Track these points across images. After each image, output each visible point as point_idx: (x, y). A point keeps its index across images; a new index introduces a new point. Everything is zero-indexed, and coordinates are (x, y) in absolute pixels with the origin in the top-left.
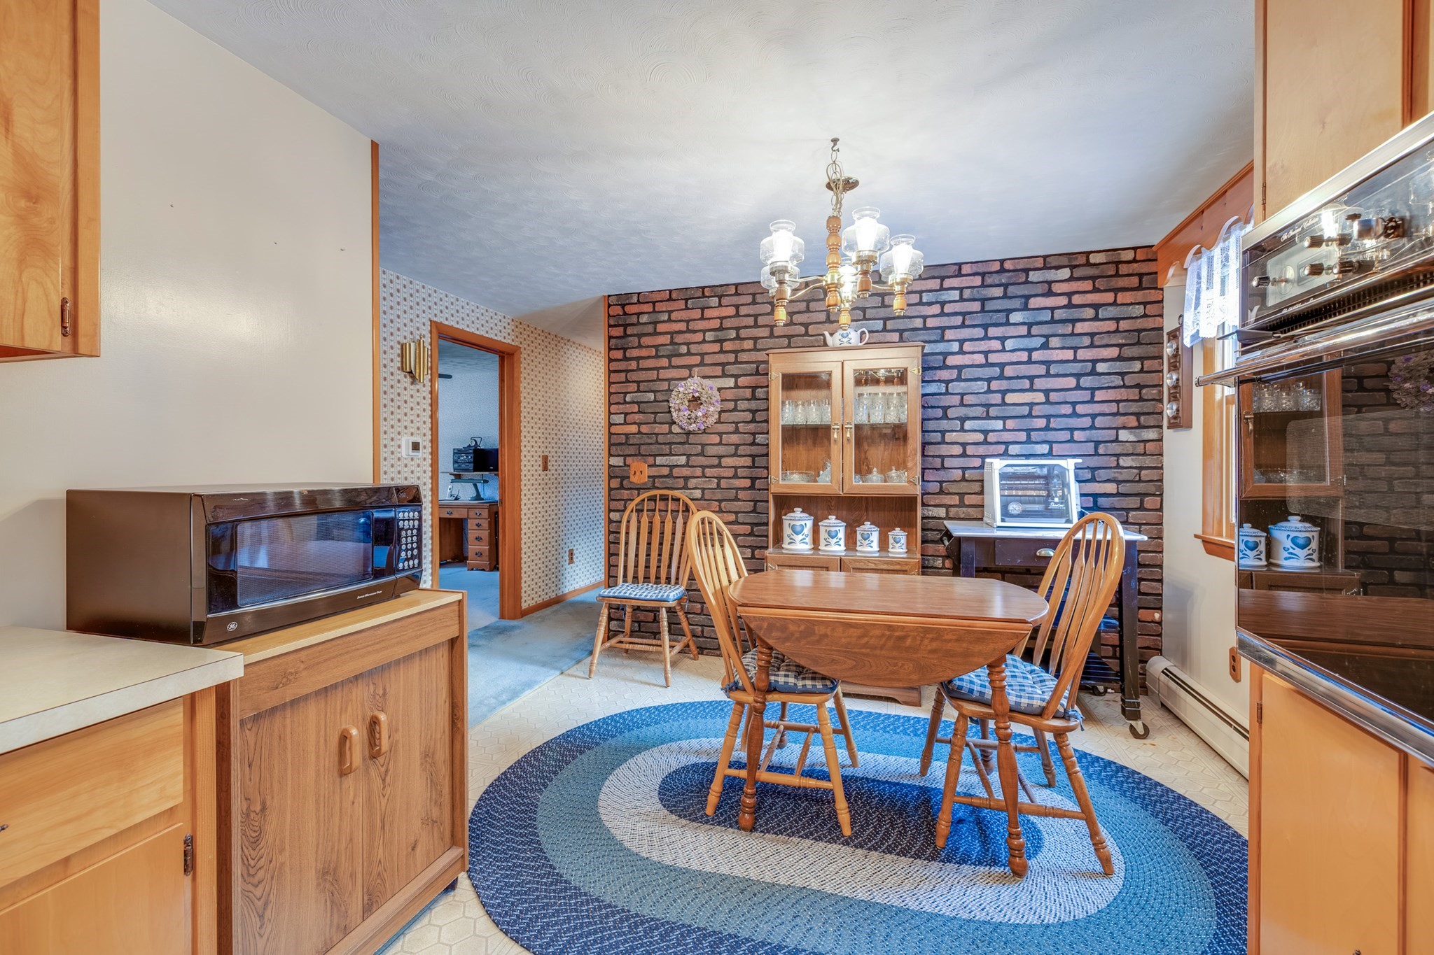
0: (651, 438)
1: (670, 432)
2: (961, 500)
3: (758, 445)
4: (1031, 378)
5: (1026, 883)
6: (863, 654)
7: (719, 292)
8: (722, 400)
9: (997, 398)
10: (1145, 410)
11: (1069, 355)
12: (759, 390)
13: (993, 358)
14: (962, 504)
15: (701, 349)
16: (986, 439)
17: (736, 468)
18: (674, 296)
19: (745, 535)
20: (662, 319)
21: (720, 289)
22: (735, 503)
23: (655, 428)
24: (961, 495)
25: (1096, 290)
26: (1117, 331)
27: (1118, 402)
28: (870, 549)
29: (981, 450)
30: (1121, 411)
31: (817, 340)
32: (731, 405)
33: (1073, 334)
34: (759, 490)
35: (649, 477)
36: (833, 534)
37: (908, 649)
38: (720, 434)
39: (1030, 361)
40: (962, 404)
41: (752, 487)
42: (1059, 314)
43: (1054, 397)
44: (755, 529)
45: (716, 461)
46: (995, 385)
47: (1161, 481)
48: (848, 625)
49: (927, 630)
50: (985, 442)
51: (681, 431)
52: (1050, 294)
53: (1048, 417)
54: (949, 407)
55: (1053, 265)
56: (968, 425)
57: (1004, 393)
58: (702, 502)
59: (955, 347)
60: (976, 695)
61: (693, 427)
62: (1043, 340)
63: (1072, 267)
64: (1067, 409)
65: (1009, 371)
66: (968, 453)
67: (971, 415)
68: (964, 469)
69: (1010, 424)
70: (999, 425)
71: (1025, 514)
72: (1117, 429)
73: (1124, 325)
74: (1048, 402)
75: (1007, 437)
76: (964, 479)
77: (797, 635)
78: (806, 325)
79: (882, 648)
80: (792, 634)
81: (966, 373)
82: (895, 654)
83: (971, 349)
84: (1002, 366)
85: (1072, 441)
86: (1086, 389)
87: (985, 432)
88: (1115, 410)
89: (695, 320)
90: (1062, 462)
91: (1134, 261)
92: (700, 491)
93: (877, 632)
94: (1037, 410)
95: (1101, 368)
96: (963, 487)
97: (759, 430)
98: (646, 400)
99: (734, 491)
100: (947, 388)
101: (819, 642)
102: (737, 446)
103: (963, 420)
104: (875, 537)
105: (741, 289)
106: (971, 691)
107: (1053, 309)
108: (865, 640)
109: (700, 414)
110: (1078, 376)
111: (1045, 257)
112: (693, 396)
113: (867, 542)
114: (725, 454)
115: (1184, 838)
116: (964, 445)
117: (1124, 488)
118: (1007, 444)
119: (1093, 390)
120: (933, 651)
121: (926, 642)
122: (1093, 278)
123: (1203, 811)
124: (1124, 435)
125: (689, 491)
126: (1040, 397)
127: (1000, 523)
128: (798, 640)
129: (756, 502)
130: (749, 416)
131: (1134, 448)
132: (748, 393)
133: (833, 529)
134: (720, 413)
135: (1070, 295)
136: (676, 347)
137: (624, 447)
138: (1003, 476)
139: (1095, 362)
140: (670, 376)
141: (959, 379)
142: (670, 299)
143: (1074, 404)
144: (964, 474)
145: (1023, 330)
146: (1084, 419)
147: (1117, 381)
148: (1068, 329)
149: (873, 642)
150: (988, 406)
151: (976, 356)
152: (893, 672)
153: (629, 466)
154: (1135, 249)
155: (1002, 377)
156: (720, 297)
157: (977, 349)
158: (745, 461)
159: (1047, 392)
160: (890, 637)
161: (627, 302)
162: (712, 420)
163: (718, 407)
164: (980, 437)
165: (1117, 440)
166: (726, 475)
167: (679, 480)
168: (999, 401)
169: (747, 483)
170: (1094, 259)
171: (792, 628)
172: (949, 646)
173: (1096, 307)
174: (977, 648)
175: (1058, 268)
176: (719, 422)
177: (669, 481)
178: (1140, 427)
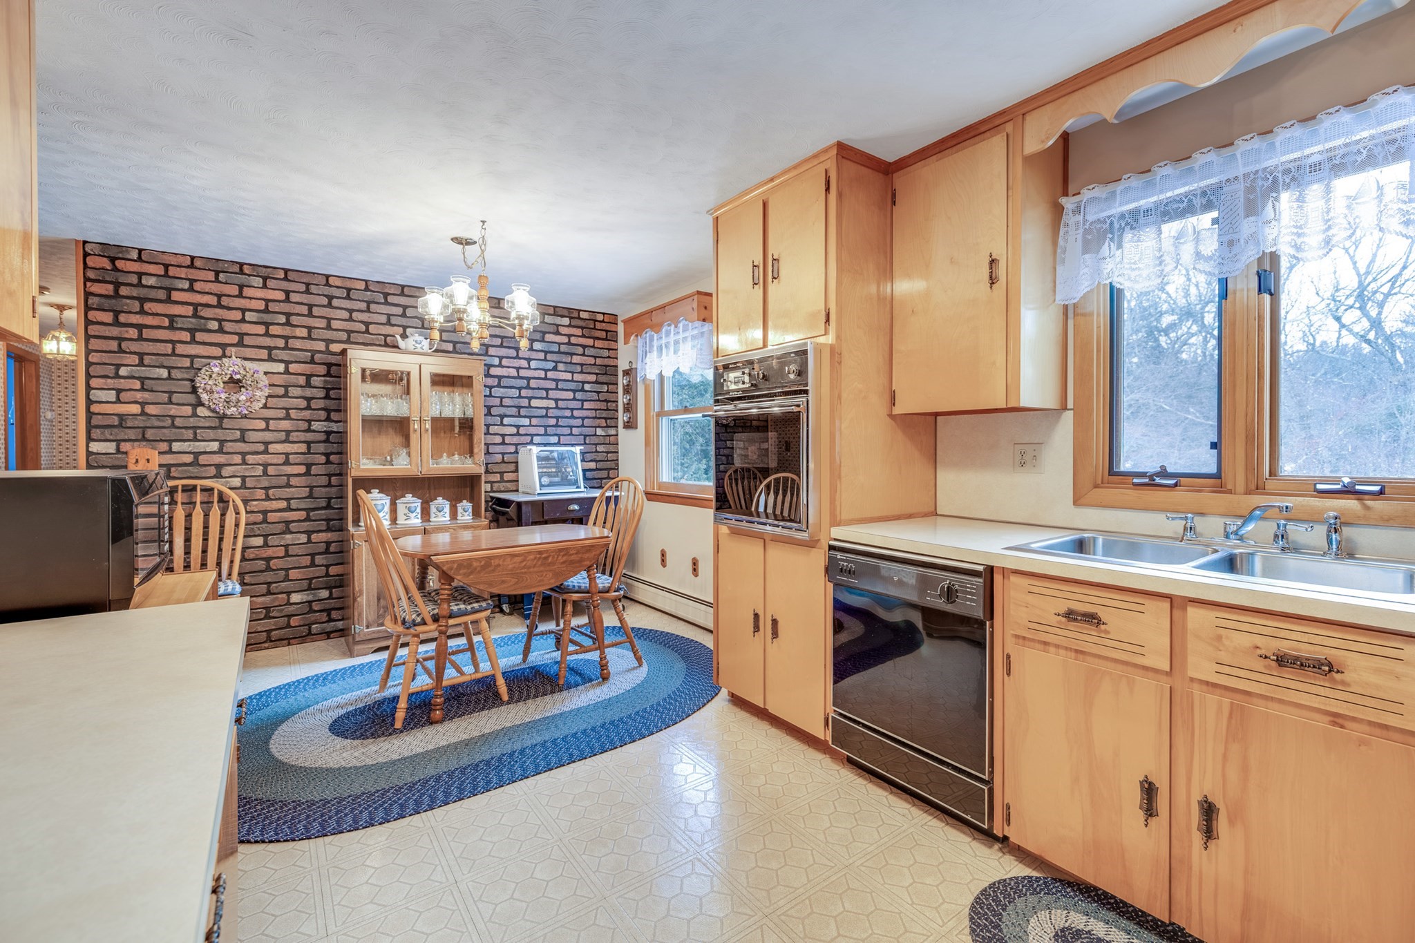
0: (163, 421)
1: (195, 415)
2: (502, 477)
3: (314, 431)
4: (547, 390)
5: (611, 680)
6: (522, 573)
7: (266, 274)
8: (270, 385)
9: (525, 402)
10: (610, 416)
11: (569, 376)
12: (315, 378)
13: (523, 373)
14: (502, 480)
15: (240, 328)
16: (518, 431)
17: (287, 454)
18: (198, 263)
19: (299, 521)
20: (180, 286)
21: (264, 270)
22: (287, 490)
23: (170, 409)
24: (502, 473)
25: (583, 336)
26: (595, 364)
27: (596, 410)
28: (444, 519)
29: (515, 440)
30: (598, 416)
31: (378, 339)
32: (281, 391)
33: (571, 363)
34: (316, 475)
35: (160, 466)
36: (413, 509)
37: (549, 565)
38: (267, 420)
39: (546, 378)
40: (501, 405)
41: (308, 473)
42: (563, 348)
43: (561, 404)
44: (311, 514)
45: (261, 448)
46: (524, 392)
47: (617, 460)
48: (513, 556)
49: (560, 550)
50: (518, 434)
51: (211, 414)
52: (557, 333)
53: (557, 418)
54: (493, 406)
55: (559, 313)
56: (506, 421)
57: (530, 399)
58: (242, 491)
59: (496, 361)
60: (577, 588)
61: (232, 411)
62: (554, 364)
63: (571, 318)
64: (568, 413)
65: (533, 383)
66: (506, 442)
67: (508, 413)
68: (503, 454)
69: (534, 421)
70: (526, 422)
71: (551, 485)
72: (596, 427)
73: (599, 361)
74: (557, 407)
75: (532, 430)
76: (503, 462)
77: (478, 569)
78: (367, 324)
79: (534, 567)
80: (475, 569)
81: (504, 382)
82: (542, 569)
83: (508, 365)
84: (528, 379)
85: (571, 434)
86: (578, 400)
87: (518, 427)
88: (594, 415)
89: (229, 296)
90: (573, 449)
91: (603, 321)
92: (239, 479)
93: (532, 557)
94: (551, 413)
95: (587, 387)
96: (503, 467)
97: (315, 417)
98: (156, 376)
99: (285, 478)
100: (490, 392)
101: (493, 571)
102: (288, 432)
103: (502, 417)
104: (447, 509)
105: (291, 276)
106: (574, 586)
107: (560, 344)
108: (524, 563)
109: (243, 398)
110: (574, 391)
111: (555, 307)
112: (231, 378)
113: (442, 513)
114: (273, 440)
115: (661, 643)
116: (503, 436)
117: (600, 465)
118: (532, 435)
119: (583, 401)
120: (564, 563)
121: (560, 557)
122: (582, 328)
123: (662, 632)
124: (599, 432)
125: (224, 480)
126: (552, 404)
127: (539, 491)
128: (479, 572)
129: (311, 487)
130: (303, 404)
131: (605, 440)
132: (302, 380)
133: (413, 505)
134: (267, 397)
135: (569, 336)
136: (203, 321)
137: (116, 430)
138: (540, 459)
139: (583, 383)
140: (193, 352)
141: (499, 386)
142: (192, 266)
143: (572, 410)
144: (503, 458)
145: (542, 356)
146: (578, 420)
147: (595, 396)
148: (568, 359)
149: (529, 563)
150: (519, 407)
151: (511, 370)
152: (540, 581)
153: (126, 453)
154: (604, 314)
155: (528, 387)
156: (265, 279)
157: (511, 365)
158: (298, 448)
159: (556, 400)
160: (540, 558)
161: (120, 255)
162: (257, 405)
163: (267, 392)
164: (514, 430)
165: (595, 435)
166: (275, 461)
167: (208, 468)
168: (527, 405)
169: (302, 469)
170: (583, 315)
171: (475, 564)
172: (572, 558)
173: (584, 347)
174: (586, 556)
175: (562, 316)
176: (265, 406)
177: (193, 470)
178: (608, 427)
